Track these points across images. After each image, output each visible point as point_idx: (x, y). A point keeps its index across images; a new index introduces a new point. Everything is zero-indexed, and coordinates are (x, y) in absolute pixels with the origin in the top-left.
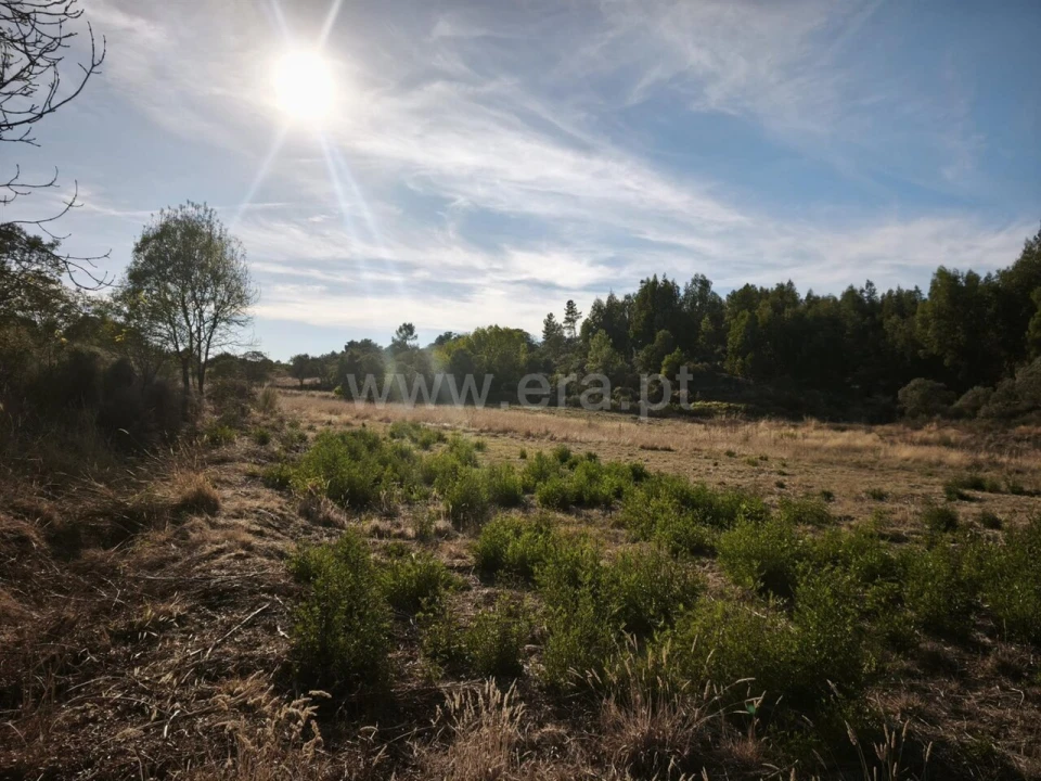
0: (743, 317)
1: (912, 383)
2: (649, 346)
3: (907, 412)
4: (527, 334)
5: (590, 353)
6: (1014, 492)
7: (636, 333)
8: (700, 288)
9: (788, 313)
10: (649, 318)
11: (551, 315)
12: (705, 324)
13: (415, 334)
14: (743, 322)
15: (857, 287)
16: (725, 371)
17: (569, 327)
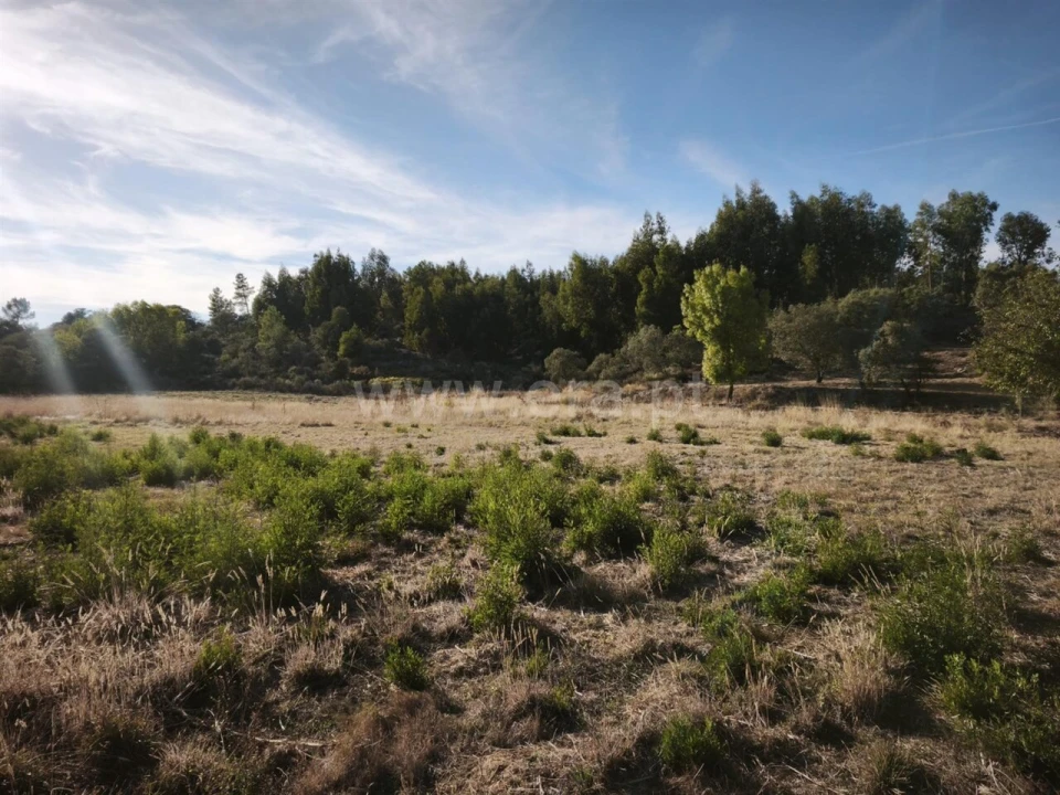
0: (419, 293)
1: (555, 352)
2: (326, 323)
3: (552, 378)
4: (187, 311)
5: (260, 332)
6: (590, 435)
7: (312, 310)
8: (378, 263)
9: (458, 289)
10: (325, 293)
11: (218, 289)
12: (384, 299)
13: (31, 310)
14: (419, 298)
15: (519, 267)
16: (404, 347)
17: (240, 303)
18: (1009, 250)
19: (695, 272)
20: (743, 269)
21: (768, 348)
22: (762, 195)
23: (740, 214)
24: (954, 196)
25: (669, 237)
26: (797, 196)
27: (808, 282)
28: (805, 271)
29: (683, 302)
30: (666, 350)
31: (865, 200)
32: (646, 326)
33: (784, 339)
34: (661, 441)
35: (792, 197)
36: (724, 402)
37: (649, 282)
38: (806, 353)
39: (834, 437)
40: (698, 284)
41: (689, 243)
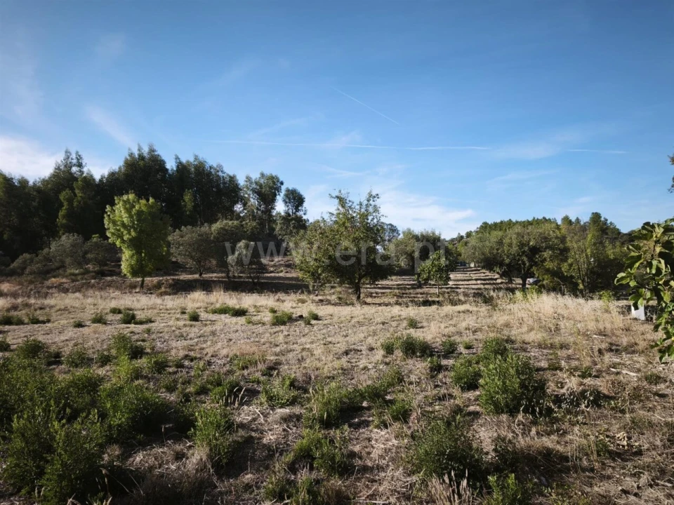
6: (33, 323)
18: (288, 206)
19: (115, 198)
20: (151, 200)
21: (169, 253)
22: (156, 153)
23: (141, 163)
24: (262, 175)
25: (85, 170)
26: (179, 159)
27: (188, 213)
28: (185, 206)
29: (106, 218)
30: (86, 253)
31: (220, 168)
32: (67, 234)
33: (179, 248)
34: (105, 323)
35: (176, 159)
36: (137, 290)
37: (70, 201)
38: (192, 257)
39: (231, 312)
40: (118, 206)
41: (102, 177)
